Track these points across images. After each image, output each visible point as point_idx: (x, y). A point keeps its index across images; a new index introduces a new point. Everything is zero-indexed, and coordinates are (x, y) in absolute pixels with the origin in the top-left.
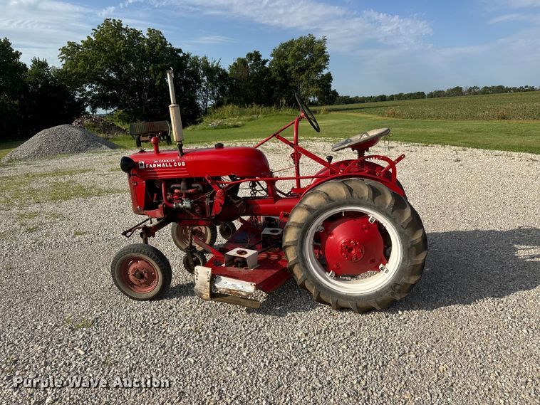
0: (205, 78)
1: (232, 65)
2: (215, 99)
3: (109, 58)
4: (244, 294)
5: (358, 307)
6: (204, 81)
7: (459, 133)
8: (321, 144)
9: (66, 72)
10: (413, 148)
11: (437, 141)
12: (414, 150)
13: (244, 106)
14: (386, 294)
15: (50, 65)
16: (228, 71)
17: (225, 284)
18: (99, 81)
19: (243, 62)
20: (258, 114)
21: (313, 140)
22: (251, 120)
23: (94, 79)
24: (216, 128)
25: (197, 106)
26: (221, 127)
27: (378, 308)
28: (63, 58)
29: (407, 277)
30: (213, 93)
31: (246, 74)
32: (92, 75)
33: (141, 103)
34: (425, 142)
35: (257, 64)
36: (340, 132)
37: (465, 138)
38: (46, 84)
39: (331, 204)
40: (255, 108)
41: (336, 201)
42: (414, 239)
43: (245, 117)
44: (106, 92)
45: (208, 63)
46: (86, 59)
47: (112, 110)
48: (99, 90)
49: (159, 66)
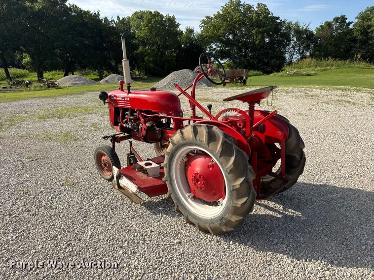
0: (295, 38)
1: (318, 27)
2: (300, 54)
3: (229, 25)
4: (130, 192)
5: (199, 226)
6: (293, 40)
9: (202, 36)
13: (321, 60)
14: (217, 223)
15: (195, 31)
16: (315, 32)
17: (124, 182)
18: (221, 41)
19: (329, 24)
20: (332, 66)
22: (324, 70)
23: (218, 39)
24: (291, 76)
25: (284, 59)
26: (296, 75)
27: (211, 232)
28: (202, 27)
29: (230, 215)
30: (299, 49)
31: (329, 34)
32: (217, 37)
33: (245, 56)
35: (341, 26)
38: (191, 44)
39: (184, 141)
40: (330, 60)
41: (187, 141)
42: (235, 184)
43: (319, 68)
44: (225, 48)
45: (298, 27)
46: (215, 27)
47: (226, 60)
48: (220, 47)
49: (260, 30)
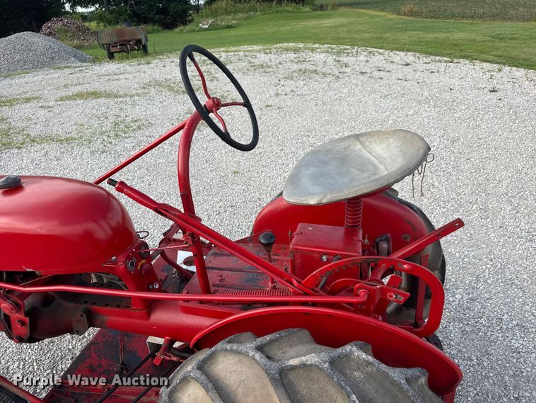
7: (489, 41)
8: (322, 56)
10: (433, 66)
11: (464, 54)
12: (435, 70)
20: (256, 11)
21: (313, 50)
22: (247, 18)
24: (206, 30)
25: (188, 1)
34: (449, 55)
36: (348, 36)
37: (497, 49)
43: (241, 15)
